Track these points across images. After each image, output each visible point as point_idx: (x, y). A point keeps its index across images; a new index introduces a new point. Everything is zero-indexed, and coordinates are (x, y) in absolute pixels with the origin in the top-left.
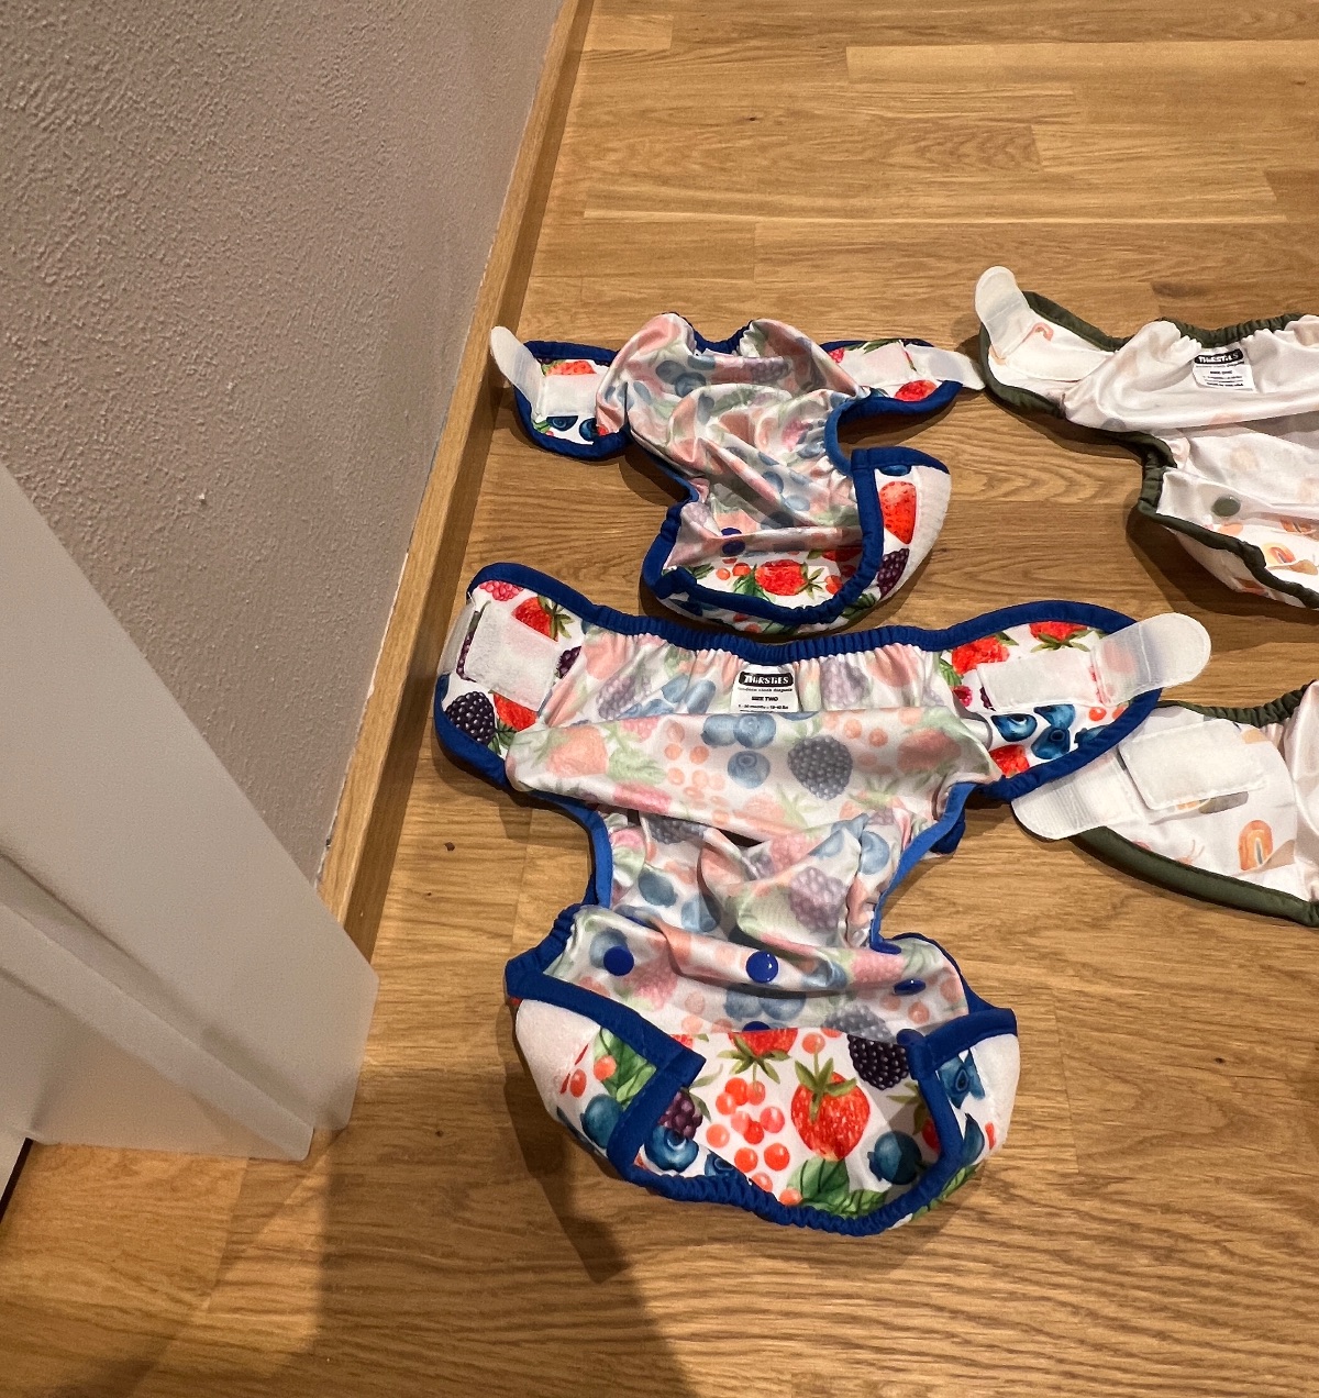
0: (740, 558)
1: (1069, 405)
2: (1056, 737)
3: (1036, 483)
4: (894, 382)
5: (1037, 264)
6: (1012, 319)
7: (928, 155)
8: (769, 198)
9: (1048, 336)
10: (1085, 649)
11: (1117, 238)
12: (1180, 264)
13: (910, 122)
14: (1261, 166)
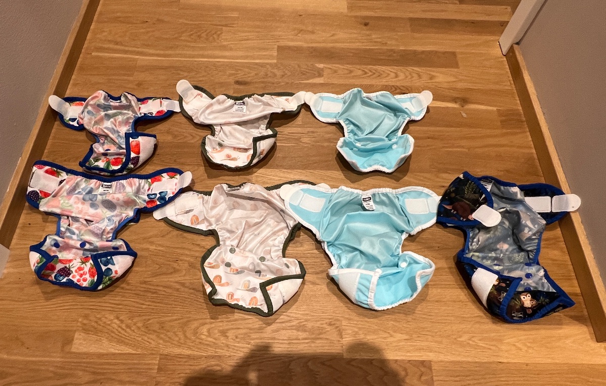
0: (108, 157)
1: (193, 118)
2: (162, 198)
3: (185, 137)
4: (155, 110)
5: (209, 74)
6: (189, 93)
7: (192, 37)
8: (144, 50)
9: (201, 97)
10: (177, 179)
11: (231, 66)
12: (244, 75)
13: (191, 25)
14: (278, 44)
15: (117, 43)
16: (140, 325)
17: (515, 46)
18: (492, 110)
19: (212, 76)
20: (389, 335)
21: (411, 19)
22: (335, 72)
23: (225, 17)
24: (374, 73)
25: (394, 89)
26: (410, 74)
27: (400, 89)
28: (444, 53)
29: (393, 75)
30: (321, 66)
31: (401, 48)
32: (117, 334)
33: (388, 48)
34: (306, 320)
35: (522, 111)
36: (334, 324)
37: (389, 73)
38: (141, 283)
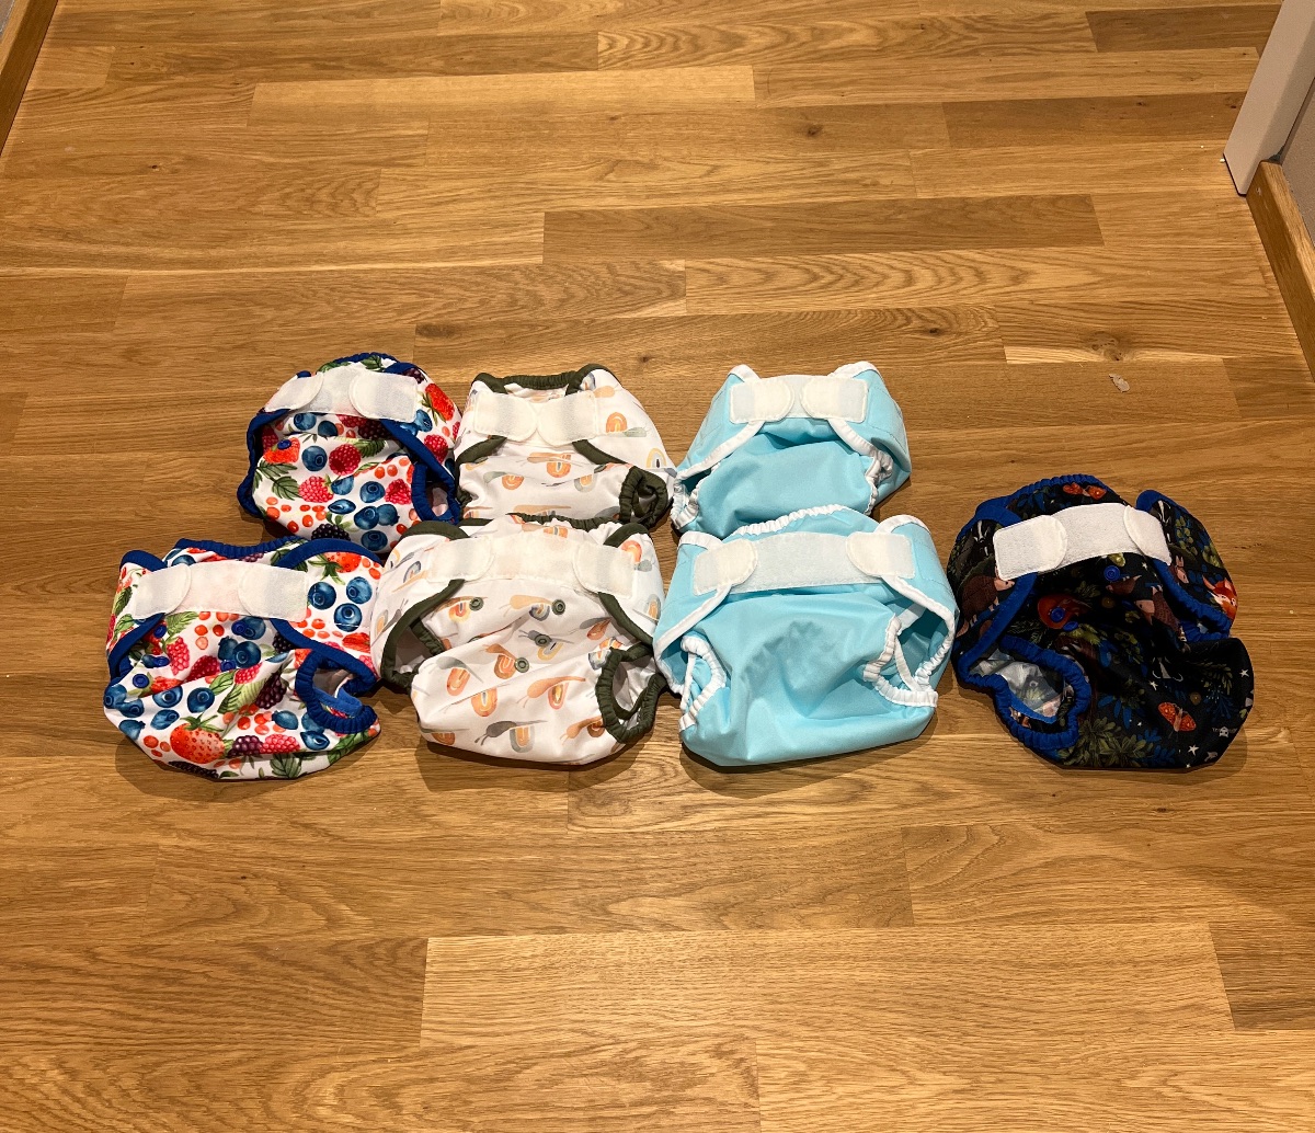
5: (338, 310)
7: (289, 203)
8: (146, 251)
11: (407, 283)
12: (445, 307)
13: (286, 167)
14: (545, 207)
15: (65, 235)
16: (128, 1082)
17: (1269, 167)
18: (1209, 365)
19: (350, 315)
20: (904, 1081)
21: (949, 107)
22: (721, 279)
23: (386, 140)
24: (842, 277)
25: (901, 320)
26: (951, 269)
27: (920, 317)
28: (1054, 200)
29: (898, 277)
30: (678, 265)
31: (921, 196)
32: (56, 1117)
33: (881, 197)
34: (644, 1044)
35: (1304, 362)
36: (732, 1052)
37: (886, 271)
38: (131, 954)
